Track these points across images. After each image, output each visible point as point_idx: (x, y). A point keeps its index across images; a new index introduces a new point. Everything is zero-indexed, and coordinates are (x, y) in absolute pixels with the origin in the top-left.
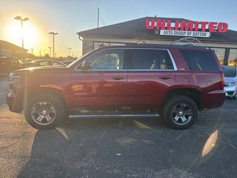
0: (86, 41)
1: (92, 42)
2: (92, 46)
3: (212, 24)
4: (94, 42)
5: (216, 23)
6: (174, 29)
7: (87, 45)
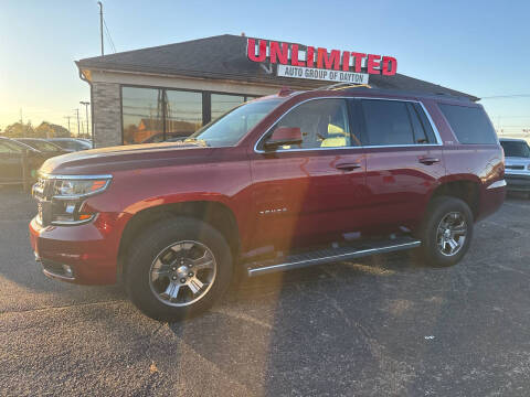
0: (100, 84)
1: (117, 86)
2: (118, 97)
3: (371, 58)
4: (122, 85)
5: (378, 57)
6: (306, 64)
7: (103, 93)
